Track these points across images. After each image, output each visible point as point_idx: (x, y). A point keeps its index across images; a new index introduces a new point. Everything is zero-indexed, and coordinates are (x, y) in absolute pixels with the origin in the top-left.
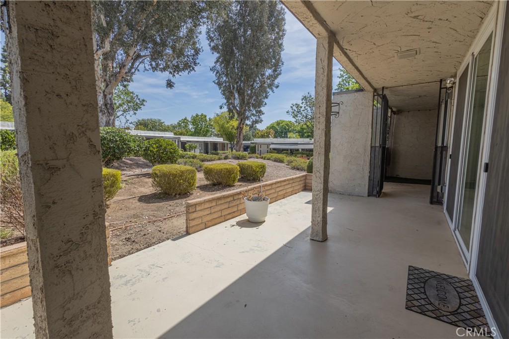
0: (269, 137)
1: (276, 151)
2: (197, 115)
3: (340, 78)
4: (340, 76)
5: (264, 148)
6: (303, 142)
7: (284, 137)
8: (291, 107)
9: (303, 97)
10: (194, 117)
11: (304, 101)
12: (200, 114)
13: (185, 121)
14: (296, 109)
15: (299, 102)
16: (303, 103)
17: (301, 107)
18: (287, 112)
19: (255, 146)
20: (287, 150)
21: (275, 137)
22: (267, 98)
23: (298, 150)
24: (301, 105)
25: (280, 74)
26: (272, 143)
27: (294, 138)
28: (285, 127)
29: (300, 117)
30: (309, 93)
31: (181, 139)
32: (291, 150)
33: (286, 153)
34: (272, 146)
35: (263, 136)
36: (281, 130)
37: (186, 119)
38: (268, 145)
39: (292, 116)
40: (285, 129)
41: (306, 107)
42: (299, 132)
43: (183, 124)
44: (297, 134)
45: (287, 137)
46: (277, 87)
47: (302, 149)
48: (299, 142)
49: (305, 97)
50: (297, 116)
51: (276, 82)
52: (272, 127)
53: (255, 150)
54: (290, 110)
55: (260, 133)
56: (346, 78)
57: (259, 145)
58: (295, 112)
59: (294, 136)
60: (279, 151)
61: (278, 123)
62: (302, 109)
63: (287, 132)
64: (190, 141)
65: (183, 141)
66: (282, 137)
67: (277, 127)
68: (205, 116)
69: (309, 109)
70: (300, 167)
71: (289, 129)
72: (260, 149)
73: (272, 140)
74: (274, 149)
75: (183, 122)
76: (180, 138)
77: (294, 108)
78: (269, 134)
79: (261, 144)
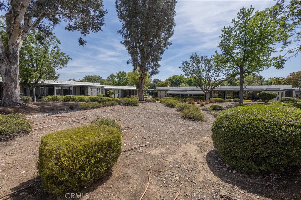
0: (167, 86)
1: (171, 96)
2: (120, 72)
3: (221, 37)
4: (221, 36)
5: (163, 94)
6: (190, 89)
7: (178, 86)
8: (182, 64)
9: (191, 57)
10: (118, 73)
11: (191, 59)
12: (122, 71)
13: (112, 76)
14: (186, 65)
15: (188, 60)
16: (191, 60)
17: (190, 64)
18: (179, 68)
19: (157, 92)
20: (179, 95)
21: (172, 86)
22: (162, 54)
23: (187, 95)
24: (189, 62)
25: (173, 34)
26: (169, 90)
27: (184, 86)
28: (178, 79)
29: (188, 71)
30: (195, 54)
31: (105, 88)
32: (182, 94)
33: (179, 97)
34: (168, 92)
35: (163, 86)
36: (175, 81)
37: (113, 75)
38: (166, 91)
39: (183, 71)
40: (178, 80)
41: (193, 64)
42: (187, 83)
43: (111, 78)
44: (186, 84)
45: (179, 86)
46: (171, 44)
47: (190, 94)
48: (188, 89)
49: (192, 56)
50: (186, 70)
51: (169, 40)
52: (170, 80)
53: (157, 95)
54: (181, 66)
55: (161, 83)
56: (227, 37)
57: (160, 92)
58: (185, 68)
59: (184, 85)
60: (173, 95)
61: (174, 77)
62: (190, 65)
63: (179, 83)
64: (111, 89)
65: (106, 89)
66: (176, 86)
67: (173, 80)
68: (125, 73)
69: (195, 65)
70: (192, 116)
71: (180, 81)
72: (160, 94)
73: (169, 88)
74: (170, 94)
75: (111, 77)
76: (104, 86)
77: (184, 64)
78: (167, 84)
79: (161, 91)
